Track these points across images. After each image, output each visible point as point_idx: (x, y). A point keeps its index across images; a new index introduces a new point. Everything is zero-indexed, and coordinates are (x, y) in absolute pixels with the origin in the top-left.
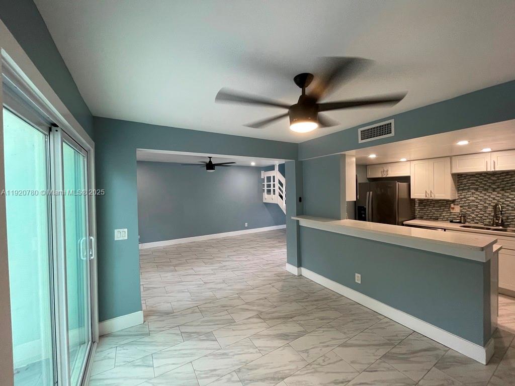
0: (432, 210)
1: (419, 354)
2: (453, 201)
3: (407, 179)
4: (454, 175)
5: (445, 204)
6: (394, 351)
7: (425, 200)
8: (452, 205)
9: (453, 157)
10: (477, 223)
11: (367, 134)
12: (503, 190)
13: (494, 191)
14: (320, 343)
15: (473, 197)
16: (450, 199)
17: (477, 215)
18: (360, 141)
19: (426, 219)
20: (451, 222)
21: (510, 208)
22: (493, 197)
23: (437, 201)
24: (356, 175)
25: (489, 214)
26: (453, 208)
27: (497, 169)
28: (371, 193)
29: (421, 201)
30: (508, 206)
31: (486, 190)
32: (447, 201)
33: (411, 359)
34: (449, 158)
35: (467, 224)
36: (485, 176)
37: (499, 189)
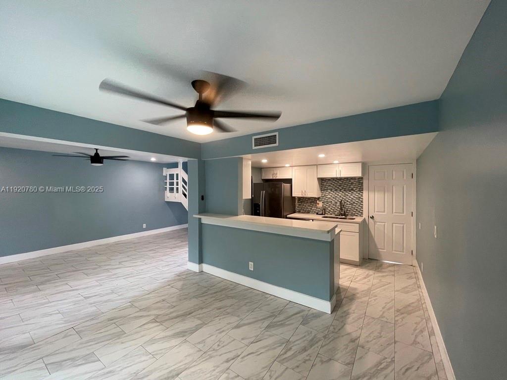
0: (307, 206)
1: (292, 318)
2: (318, 198)
3: (289, 181)
4: (319, 179)
5: (314, 200)
6: (275, 320)
7: (302, 197)
8: (318, 201)
9: (319, 166)
10: (331, 214)
11: (259, 142)
12: (344, 191)
13: (340, 191)
14: (217, 330)
15: (330, 195)
16: (317, 197)
17: (331, 208)
18: (254, 148)
19: (302, 213)
20: (317, 214)
21: (348, 203)
22: (340, 195)
23: (309, 198)
24: (252, 177)
25: (338, 207)
26: (318, 204)
27: (342, 176)
28: (264, 192)
29: (300, 198)
30: (347, 201)
31: (336, 190)
32: (315, 198)
33: (287, 323)
34: (316, 166)
35: (326, 215)
36: (335, 180)
37: (343, 190)
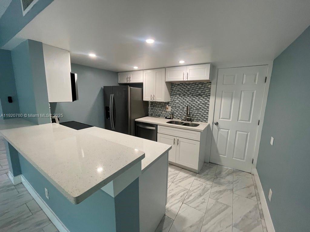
0: (158, 110)
2: (168, 103)
4: (166, 82)
5: (163, 105)
7: (154, 102)
8: (167, 106)
9: (167, 68)
10: (178, 119)
12: (192, 96)
13: (188, 96)
15: (178, 100)
16: (163, 101)
17: (179, 113)
19: (154, 116)
20: (166, 118)
21: (195, 108)
22: (188, 100)
23: (160, 103)
25: (185, 112)
26: (168, 108)
27: (189, 80)
28: (113, 95)
29: (152, 103)
30: (194, 107)
31: (184, 95)
32: (165, 103)
34: (164, 69)
35: (174, 120)
36: (184, 85)
37: (190, 95)
